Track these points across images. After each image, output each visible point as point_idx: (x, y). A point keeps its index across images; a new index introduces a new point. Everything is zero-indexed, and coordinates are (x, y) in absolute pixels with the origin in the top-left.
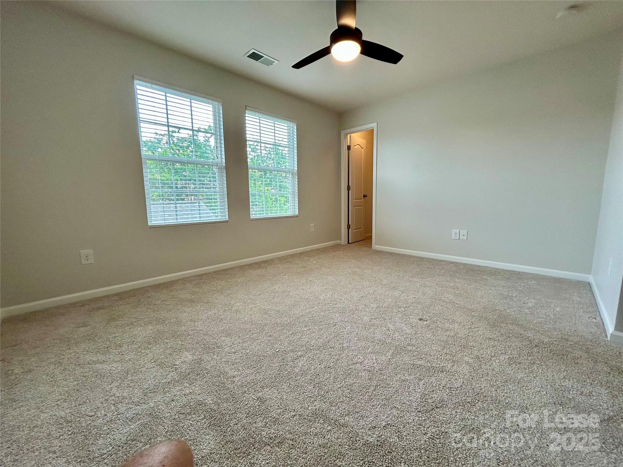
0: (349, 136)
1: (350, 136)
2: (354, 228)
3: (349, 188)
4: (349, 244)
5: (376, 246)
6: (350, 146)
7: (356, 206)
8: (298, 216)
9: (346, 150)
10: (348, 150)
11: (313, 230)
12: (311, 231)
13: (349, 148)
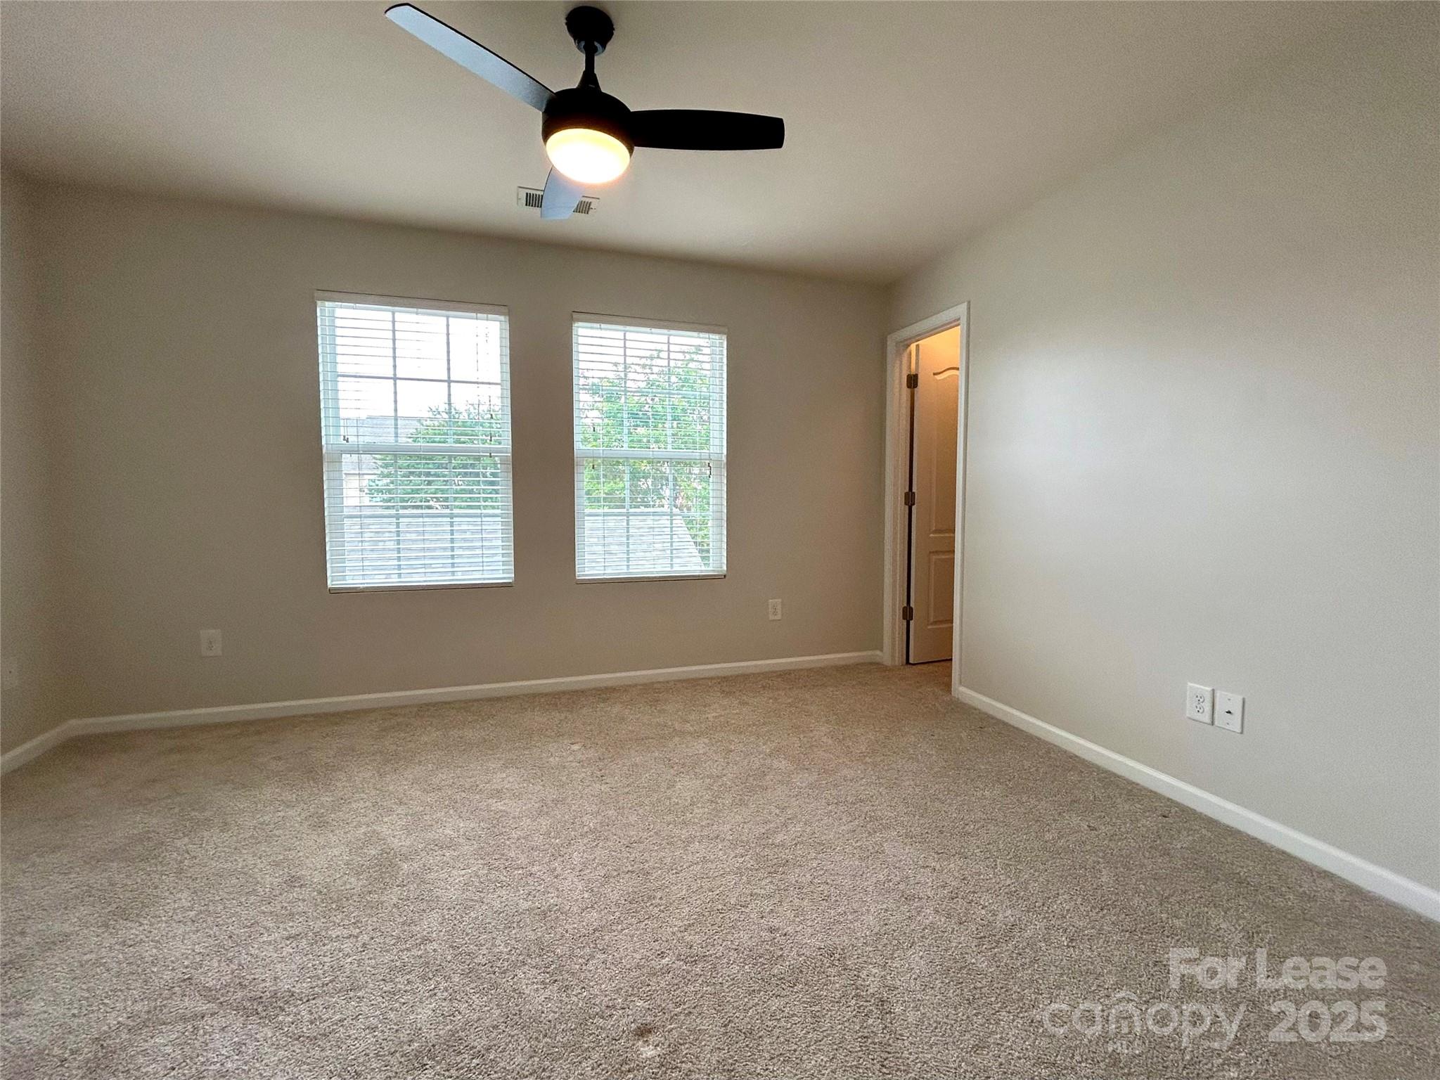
0: (913, 347)
1: (918, 346)
2: (932, 619)
3: (910, 499)
4: (908, 668)
5: (962, 689)
6: (916, 376)
7: (937, 552)
8: (725, 576)
9: (900, 388)
10: (909, 386)
11: (779, 617)
12: (771, 617)
13: (913, 381)
